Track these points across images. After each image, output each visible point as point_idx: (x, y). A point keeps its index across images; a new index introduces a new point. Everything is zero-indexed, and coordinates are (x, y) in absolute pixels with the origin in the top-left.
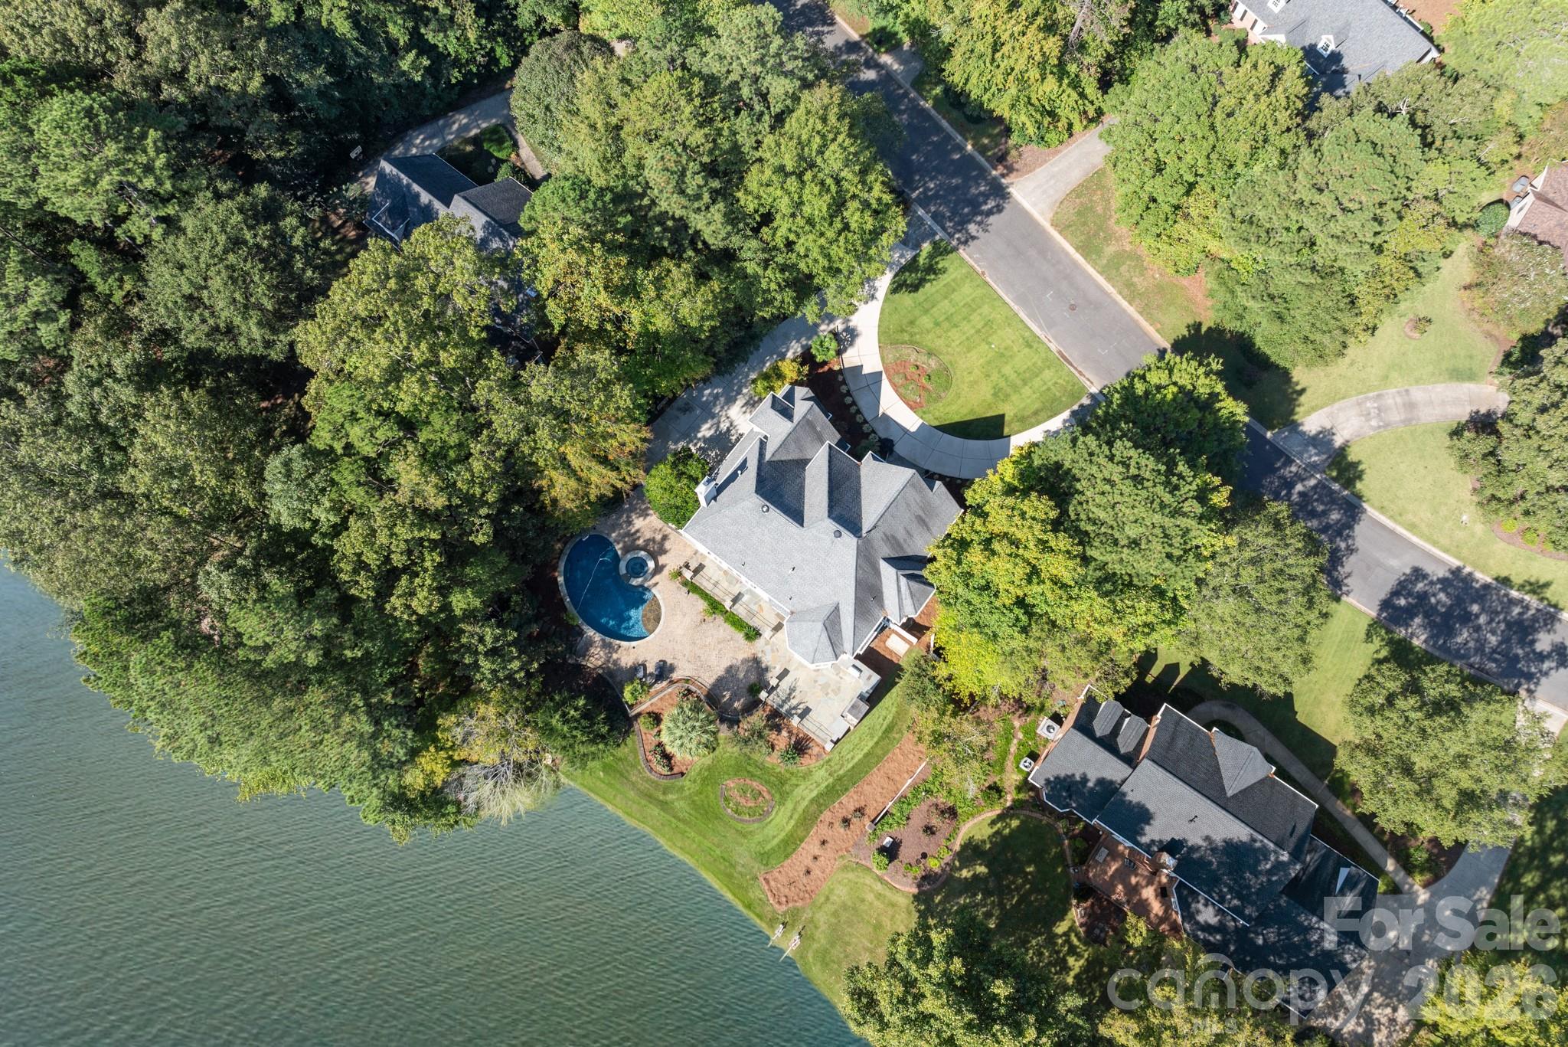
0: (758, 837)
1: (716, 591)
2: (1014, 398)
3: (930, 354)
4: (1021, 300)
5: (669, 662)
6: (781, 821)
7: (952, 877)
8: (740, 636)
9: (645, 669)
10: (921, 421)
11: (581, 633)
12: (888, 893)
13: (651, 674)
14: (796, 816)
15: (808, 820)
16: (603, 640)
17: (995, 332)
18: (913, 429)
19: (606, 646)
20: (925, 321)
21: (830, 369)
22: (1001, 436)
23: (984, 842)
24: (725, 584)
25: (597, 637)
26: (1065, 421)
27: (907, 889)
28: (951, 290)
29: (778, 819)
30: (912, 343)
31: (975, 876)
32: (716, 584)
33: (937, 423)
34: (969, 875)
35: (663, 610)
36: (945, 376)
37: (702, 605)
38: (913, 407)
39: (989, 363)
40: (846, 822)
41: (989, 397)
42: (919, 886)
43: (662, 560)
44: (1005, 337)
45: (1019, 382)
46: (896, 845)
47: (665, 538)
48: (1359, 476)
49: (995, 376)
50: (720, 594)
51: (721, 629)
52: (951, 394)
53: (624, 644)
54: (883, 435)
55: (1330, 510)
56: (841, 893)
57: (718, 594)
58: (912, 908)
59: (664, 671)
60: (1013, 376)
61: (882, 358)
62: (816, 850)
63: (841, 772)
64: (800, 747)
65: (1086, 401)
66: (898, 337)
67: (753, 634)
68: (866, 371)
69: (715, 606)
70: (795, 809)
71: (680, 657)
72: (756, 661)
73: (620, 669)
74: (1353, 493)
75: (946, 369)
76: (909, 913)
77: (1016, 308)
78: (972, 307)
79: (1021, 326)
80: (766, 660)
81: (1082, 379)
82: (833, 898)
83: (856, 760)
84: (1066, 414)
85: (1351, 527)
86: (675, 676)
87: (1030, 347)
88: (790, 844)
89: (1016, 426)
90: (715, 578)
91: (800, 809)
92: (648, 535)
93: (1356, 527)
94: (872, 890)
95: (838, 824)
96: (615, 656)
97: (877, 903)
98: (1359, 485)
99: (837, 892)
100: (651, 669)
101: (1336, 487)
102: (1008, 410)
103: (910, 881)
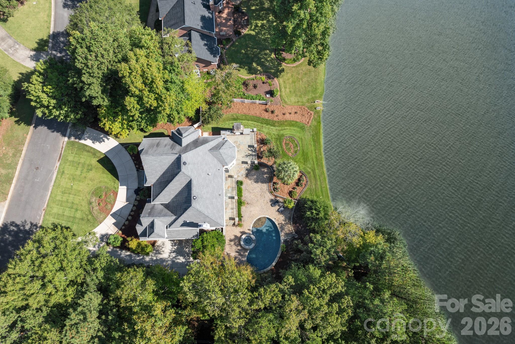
0: (298, 134)
1: (235, 207)
2: (88, 162)
3: (90, 203)
4: (46, 189)
5: (270, 203)
6: (288, 131)
7: (263, 71)
8: (243, 187)
9: (279, 209)
10: (120, 187)
11: (285, 241)
12: (282, 86)
13: (279, 206)
14: (283, 128)
15: (281, 124)
16: (281, 231)
17: (66, 188)
18: (125, 187)
19: (282, 228)
20: (79, 215)
21: (123, 234)
22: (106, 157)
23: (246, 69)
24: (230, 206)
25: (282, 234)
26: (85, 140)
27: (277, 81)
28: (59, 216)
29: (288, 133)
30: (91, 213)
31: (258, 65)
32: (232, 209)
33: (117, 181)
34: (259, 67)
35: (255, 220)
36: (96, 192)
37: (243, 208)
38: (116, 194)
39: (79, 181)
40: (272, 112)
41: (94, 171)
42: (273, 79)
43: (239, 235)
44: (65, 182)
45: (80, 165)
46: (267, 93)
47: (231, 241)
48: (42, 40)
49: (84, 175)
50: (234, 204)
51: (246, 195)
52: (102, 185)
53: (277, 223)
54: (135, 196)
55: (60, 41)
56: (293, 99)
57: (235, 205)
58: (281, 76)
59: (274, 202)
60: (80, 169)
61: (104, 219)
62: (287, 115)
63: (259, 124)
64: (262, 142)
65: (73, 139)
66: (92, 220)
67: (239, 183)
68: (114, 221)
69: (240, 203)
70: (282, 130)
71: (265, 201)
72: (247, 176)
73: (286, 218)
74: (49, 39)
75: (93, 193)
76: (283, 76)
77: (51, 188)
78: (61, 203)
79: (57, 181)
80: (244, 172)
81: (64, 146)
82: (297, 100)
83: (252, 122)
84: (82, 142)
85: (63, 33)
86: (273, 198)
87: (63, 172)
88: (292, 124)
89: (98, 155)
90: (231, 211)
91: (280, 128)
92: (234, 248)
93: (61, 31)
94: (286, 91)
95: (276, 114)
96: (283, 223)
97: (288, 86)
98: (45, 38)
99: (294, 101)
100: (277, 207)
101: (50, 45)
102: (94, 161)
103: (274, 82)
